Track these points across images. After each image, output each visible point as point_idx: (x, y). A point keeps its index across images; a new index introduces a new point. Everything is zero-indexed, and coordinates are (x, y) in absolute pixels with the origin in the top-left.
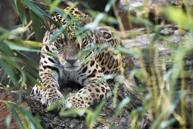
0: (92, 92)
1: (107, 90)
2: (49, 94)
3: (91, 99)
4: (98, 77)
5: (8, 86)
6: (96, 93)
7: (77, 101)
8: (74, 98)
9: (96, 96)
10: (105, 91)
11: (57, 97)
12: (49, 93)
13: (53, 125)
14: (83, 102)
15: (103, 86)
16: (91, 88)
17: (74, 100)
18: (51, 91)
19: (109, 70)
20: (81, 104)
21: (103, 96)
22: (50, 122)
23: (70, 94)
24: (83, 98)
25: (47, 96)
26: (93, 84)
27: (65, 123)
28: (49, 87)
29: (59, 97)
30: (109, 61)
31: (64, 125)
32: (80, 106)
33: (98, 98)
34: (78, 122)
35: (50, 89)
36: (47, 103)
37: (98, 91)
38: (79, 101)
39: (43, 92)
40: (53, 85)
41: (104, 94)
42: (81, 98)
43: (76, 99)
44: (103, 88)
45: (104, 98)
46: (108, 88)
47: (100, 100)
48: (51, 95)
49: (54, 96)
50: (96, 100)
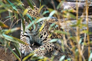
0: (46, 47)
1: (53, 46)
2: (26, 48)
3: (45, 51)
4: (48, 40)
6: (48, 48)
7: (39, 52)
9: (48, 49)
11: (29, 50)
14: (41, 52)
15: (51, 44)
16: (45, 45)
18: (27, 47)
19: (54, 37)
20: (41, 53)
21: (51, 49)
23: (36, 48)
24: (41, 50)
25: (25, 49)
26: (46, 44)
29: (30, 50)
32: (40, 54)
33: (49, 50)
35: (26, 46)
36: (25, 53)
37: (48, 47)
39: (23, 48)
45: (52, 50)
46: (53, 45)
47: (50, 51)
48: (27, 49)
49: (28, 49)
50: (47, 51)
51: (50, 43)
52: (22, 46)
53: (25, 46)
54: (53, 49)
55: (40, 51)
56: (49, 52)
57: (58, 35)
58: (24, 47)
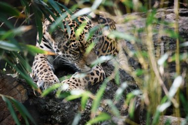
1: (101, 73)
3: (85, 82)
5: (5, 69)
6: (91, 76)
7: (72, 84)
8: (69, 81)
10: (100, 74)
11: (53, 81)
12: (45, 76)
13: (49, 106)
15: (98, 70)
17: (69, 82)
18: (48, 74)
20: (76, 86)
21: (97, 79)
22: (46, 104)
25: (44, 78)
27: (59, 105)
28: (45, 71)
29: (55, 81)
30: (103, 45)
31: (59, 107)
32: (75, 88)
33: (92, 81)
34: (73, 103)
36: (44, 86)
37: (92, 74)
38: (74, 83)
39: (40, 75)
40: (49, 69)
41: (98, 77)
42: (76, 81)
43: (71, 82)
44: (98, 71)
45: (98, 81)
46: (103, 71)
47: (94, 83)
48: (48, 79)
49: (51, 79)
50: (90, 83)
51: (97, 67)
52: (38, 71)
53: (45, 72)
54: (102, 78)
55: (75, 82)
56: (92, 84)
57: (111, 51)
58: (41, 73)
